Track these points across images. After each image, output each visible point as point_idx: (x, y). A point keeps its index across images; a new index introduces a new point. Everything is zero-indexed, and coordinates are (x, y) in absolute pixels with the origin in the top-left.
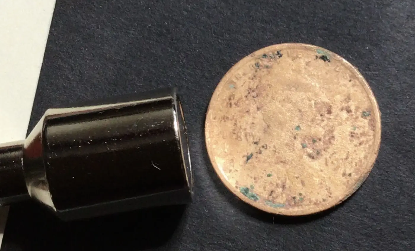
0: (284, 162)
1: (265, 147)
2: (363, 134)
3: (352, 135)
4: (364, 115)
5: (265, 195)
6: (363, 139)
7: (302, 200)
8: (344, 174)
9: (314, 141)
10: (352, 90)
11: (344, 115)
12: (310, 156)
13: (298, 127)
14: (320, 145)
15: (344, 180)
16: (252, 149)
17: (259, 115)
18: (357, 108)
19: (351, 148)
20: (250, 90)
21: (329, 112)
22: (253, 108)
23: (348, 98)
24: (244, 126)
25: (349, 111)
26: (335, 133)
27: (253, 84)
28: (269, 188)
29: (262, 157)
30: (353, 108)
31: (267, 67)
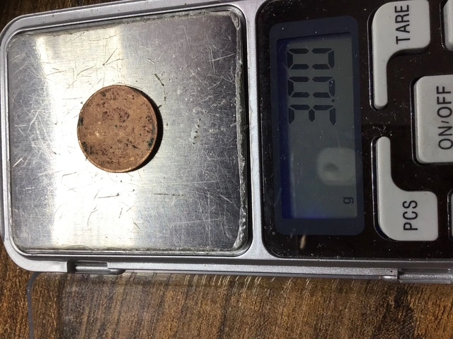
0: (133, 129)
1: (128, 140)
2: (113, 94)
3: (115, 99)
4: (104, 95)
5: (150, 135)
6: (115, 94)
7: (149, 117)
8: (133, 99)
9: (121, 117)
10: (94, 104)
11: (106, 105)
12: (128, 117)
13: (116, 126)
14: (122, 114)
15: (135, 98)
16: (130, 147)
17: (114, 147)
18: (102, 99)
19: (120, 99)
20: (103, 154)
21: (106, 112)
22: (111, 151)
23: (98, 105)
24: (120, 153)
25: (104, 103)
26: (115, 107)
27: (100, 153)
28: (146, 134)
29: (133, 141)
30: (102, 102)
31: (91, 148)
